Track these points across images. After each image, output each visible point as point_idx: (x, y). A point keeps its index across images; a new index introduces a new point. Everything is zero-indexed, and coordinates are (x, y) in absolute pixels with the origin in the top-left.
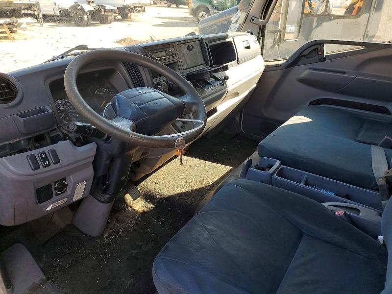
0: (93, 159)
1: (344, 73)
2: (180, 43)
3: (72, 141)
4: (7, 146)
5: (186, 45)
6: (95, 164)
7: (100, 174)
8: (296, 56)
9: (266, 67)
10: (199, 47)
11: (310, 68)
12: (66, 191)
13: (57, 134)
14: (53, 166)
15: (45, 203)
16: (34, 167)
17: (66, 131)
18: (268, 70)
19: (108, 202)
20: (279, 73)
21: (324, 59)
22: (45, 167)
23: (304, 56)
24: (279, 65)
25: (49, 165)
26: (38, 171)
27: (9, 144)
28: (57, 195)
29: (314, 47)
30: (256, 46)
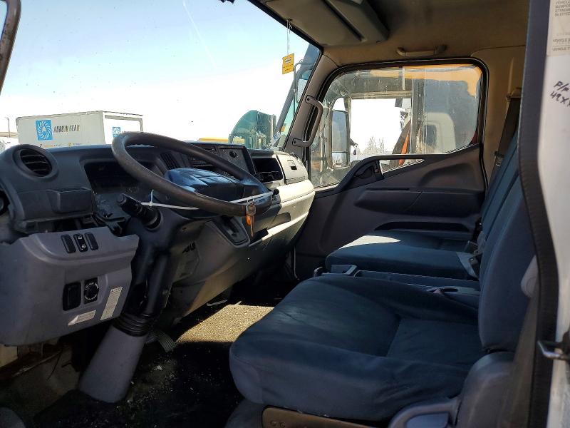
0: (133, 253)
1: (408, 189)
2: (222, 147)
3: (111, 229)
4: (37, 225)
5: (229, 151)
6: (135, 263)
7: (138, 282)
8: (350, 178)
9: (316, 193)
10: (242, 156)
11: (368, 189)
12: (96, 299)
13: (90, 222)
14: (90, 252)
15: (71, 311)
16: (70, 249)
17: (103, 218)
18: (318, 196)
19: (141, 335)
20: (333, 198)
21: (382, 177)
22: (81, 251)
23: (359, 176)
24: (332, 190)
25: (86, 250)
26: (72, 255)
27: (39, 223)
28: (86, 302)
29: (369, 165)
30: (302, 170)
